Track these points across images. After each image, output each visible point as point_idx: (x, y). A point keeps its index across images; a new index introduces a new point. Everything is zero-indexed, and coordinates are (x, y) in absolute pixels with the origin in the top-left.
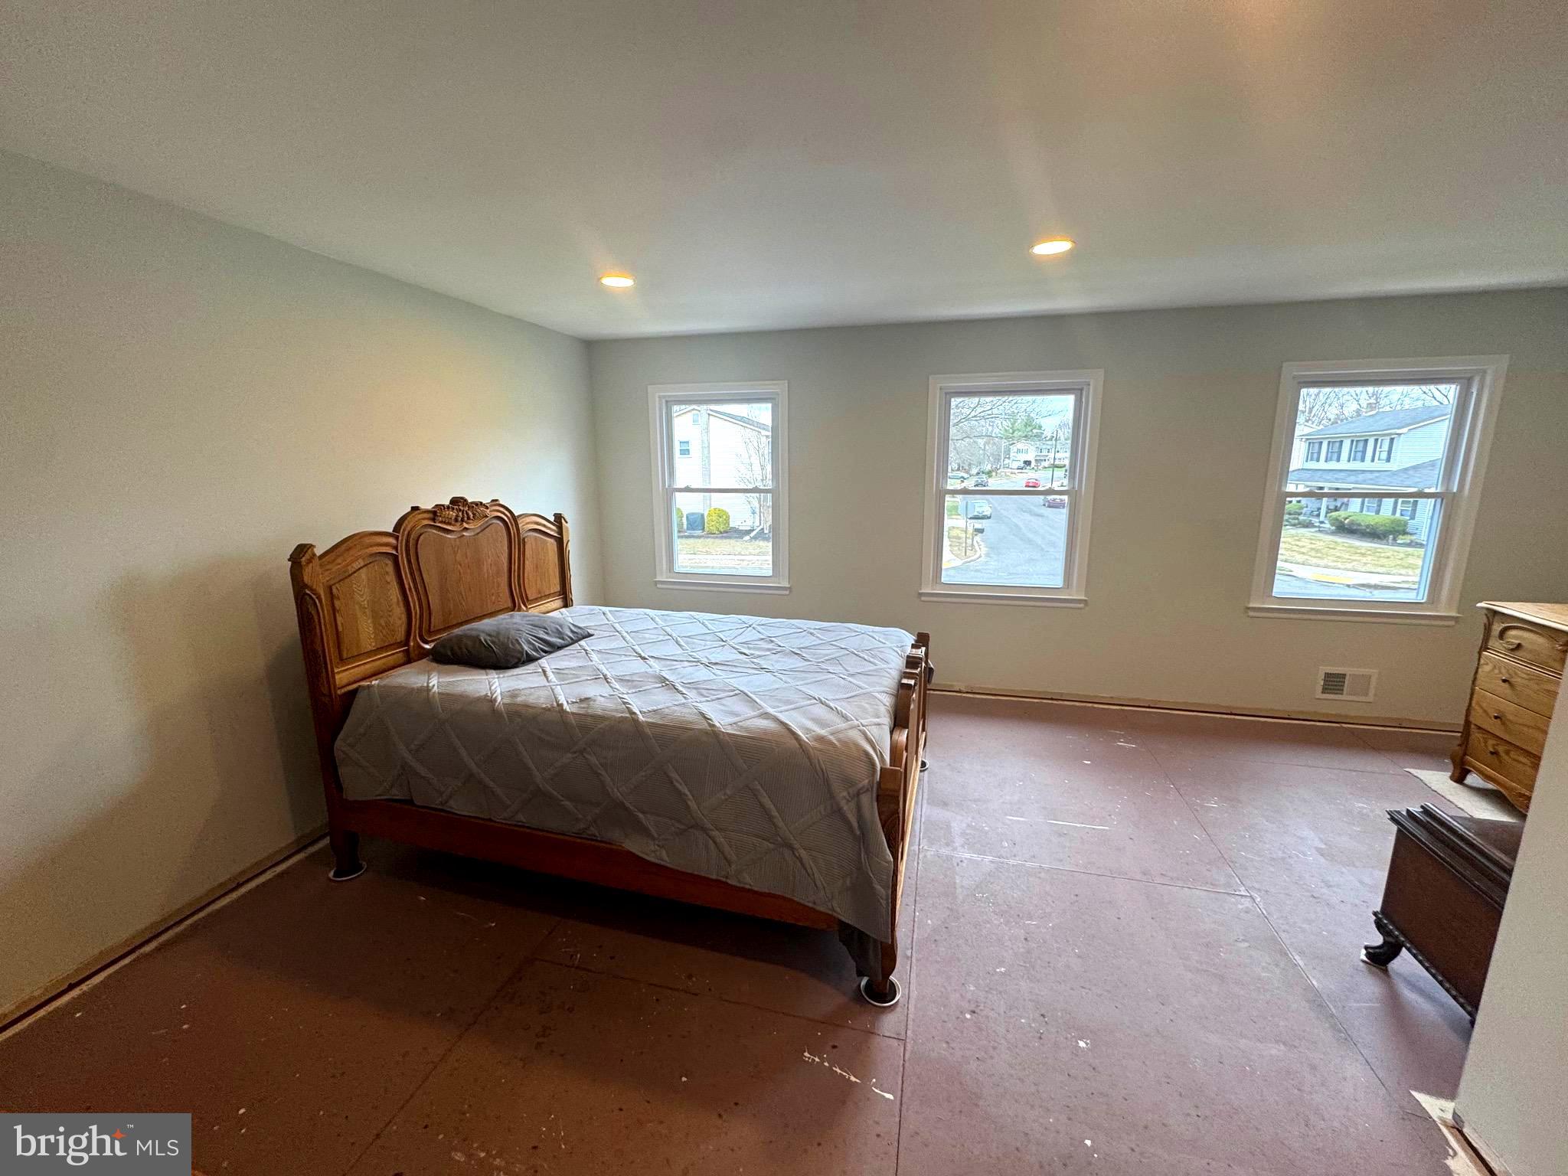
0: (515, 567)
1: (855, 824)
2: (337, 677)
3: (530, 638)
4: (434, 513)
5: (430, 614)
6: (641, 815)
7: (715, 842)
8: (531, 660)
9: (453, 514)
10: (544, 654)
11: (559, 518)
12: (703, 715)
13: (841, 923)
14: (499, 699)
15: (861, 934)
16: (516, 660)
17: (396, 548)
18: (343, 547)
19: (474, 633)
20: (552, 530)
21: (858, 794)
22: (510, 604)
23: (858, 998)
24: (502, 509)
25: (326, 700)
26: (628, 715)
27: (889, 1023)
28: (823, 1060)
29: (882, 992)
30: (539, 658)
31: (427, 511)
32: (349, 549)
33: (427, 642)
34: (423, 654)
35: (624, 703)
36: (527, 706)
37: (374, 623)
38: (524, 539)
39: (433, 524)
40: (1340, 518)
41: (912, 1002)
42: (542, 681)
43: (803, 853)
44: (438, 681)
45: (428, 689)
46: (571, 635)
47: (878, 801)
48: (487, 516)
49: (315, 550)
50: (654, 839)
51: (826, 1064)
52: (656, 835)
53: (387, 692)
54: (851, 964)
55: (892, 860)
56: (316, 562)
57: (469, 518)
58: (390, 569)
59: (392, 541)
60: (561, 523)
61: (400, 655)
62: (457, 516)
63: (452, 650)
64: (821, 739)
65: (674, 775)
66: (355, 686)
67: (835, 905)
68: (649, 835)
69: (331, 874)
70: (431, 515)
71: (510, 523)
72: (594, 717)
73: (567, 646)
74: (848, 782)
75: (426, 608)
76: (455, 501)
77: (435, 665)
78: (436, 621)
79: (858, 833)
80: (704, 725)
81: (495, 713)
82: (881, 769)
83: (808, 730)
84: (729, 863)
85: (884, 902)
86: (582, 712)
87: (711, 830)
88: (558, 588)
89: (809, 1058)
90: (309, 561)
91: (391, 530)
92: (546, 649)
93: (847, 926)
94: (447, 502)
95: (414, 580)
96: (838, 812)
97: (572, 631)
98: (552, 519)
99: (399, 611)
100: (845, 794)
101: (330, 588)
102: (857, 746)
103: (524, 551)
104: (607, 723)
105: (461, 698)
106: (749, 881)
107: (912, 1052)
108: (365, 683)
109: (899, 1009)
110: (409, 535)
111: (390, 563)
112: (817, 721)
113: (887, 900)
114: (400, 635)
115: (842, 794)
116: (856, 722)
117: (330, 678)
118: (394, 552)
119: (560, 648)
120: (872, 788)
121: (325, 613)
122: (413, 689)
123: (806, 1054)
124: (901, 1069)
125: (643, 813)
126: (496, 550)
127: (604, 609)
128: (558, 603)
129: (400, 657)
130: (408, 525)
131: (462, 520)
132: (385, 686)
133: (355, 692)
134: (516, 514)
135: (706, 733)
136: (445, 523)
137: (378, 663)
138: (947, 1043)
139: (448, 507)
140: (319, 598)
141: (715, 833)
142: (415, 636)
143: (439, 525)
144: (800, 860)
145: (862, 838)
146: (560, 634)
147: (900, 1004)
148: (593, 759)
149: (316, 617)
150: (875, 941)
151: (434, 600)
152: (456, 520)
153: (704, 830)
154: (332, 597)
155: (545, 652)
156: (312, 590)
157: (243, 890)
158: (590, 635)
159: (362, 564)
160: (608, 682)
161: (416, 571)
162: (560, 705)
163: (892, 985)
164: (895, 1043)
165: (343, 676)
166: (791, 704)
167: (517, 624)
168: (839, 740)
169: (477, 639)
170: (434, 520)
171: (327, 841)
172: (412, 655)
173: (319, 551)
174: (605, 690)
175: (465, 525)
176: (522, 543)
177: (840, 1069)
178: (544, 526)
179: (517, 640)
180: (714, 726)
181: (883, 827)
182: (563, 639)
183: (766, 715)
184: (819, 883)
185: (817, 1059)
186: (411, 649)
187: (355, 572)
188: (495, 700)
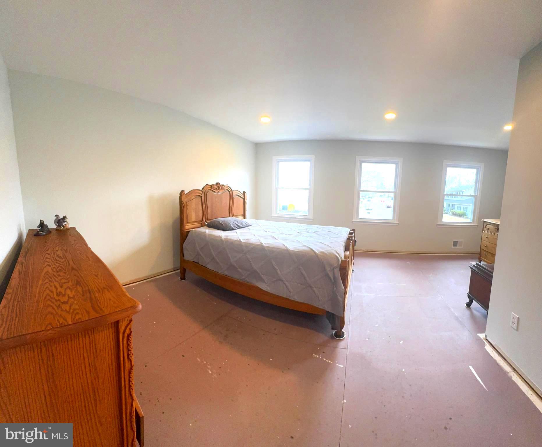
0: (231, 205)
1: (332, 278)
2: (186, 227)
3: (233, 223)
4: (211, 186)
5: (208, 215)
6: (262, 276)
7: (285, 285)
8: (233, 229)
9: (216, 187)
10: (237, 229)
11: (244, 192)
12: (284, 245)
13: (327, 312)
14: (223, 237)
15: (333, 314)
16: (229, 229)
17: (202, 194)
18: (190, 193)
19: (218, 220)
20: (242, 196)
21: (334, 269)
22: (229, 216)
23: (332, 337)
24: (229, 188)
25: (183, 232)
26: (260, 244)
27: (342, 344)
28: (319, 356)
29: (339, 335)
30: (235, 229)
31: (210, 186)
32: (192, 193)
33: (206, 222)
34: (205, 225)
35: (259, 241)
36: (230, 239)
37: (195, 214)
38: (234, 197)
39: (211, 189)
40: (453, 212)
41: (349, 337)
42: (235, 234)
43: (315, 289)
44: (208, 231)
45: (205, 232)
46: (245, 225)
47: (340, 270)
48: (224, 189)
49: (185, 192)
50: (266, 283)
51: (321, 358)
52: (266, 282)
53: (196, 232)
54: (330, 326)
55: (344, 288)
56: (185, 195)
57: (220, 189)
58: (200, 200)
59: (201, 192)
60: (245, 194)
61: (200, 224)
62: (217, 188)
63: (212, 224)
64: (322, 252)
65: (274, 263)
66: (189, 230)
67: (325, 306)
68: (264, 282)
69: (179, 278)
70: (211, 187)
71: (230, 192)
72: (250, 244)
73: (243, 228)
74: (331, 265)
75: (207, 213)
76: (217, 184)
77: (208, 228)
78: (209, 217)
79: (333, 281)
80: (284, 248)
81: (222, 240)
82: (341, 260)
83: (318, 250)
84: (290, 292)
85: (341, 303)
86: (247, 242)
87: (285, 281)
88: (242, 213)
89: (315, 356)
90: (183, 195)
91: (201, 189)
92: (238, 227)
93: (329, 312)
94: (215, 184)
95: (205, 204)
96: (327, 275)
97: (246, 224)
98: (242, 193)
99: (201, 212)
100: (329, 269)
101: (187, 203)
102: (334, 254)
103: (234, 200)
104: (253, 246)
105: (213, 235)
106: (296, 298)
107: (349, 352)
108: (191, 230)
109: (345, 340)
110: (205, 191)
111: (200, 198)
112: (321, 248)
113: (342, 302)
114: (201, 219)
115: (328, 269)
116: (333, 248)
117: (184, 227)
118: (201, 196)
119: (241, 228)
120: (338, 267)
121: (185, 209)
122: (202, 232)
123: (314, 355)
124: (346, 357)
125: (263, 275)
126: (226, 200)
127: (256, 220)
128: (243, 218)
129: (200, 225)
130: (205, 189)
131: (218, 189)
132: (196, 231)
133: (189, 231)
134: (233, 190)
135: (285, 250)
136: (214, 189)
137: (196, 225)
138: (361, 348)
139: (215, 185)
140: (184, 205)
141: (286, 282)
142: (204, 220)
143: (213, 190)
144: (314, 291)
145: (335, 283)
146: (242, 224)
147: (345, 338)
148: (249, 257)
149: (183, 210)
150: (338, 316)
151: (209, 211)
152: (217, 189)
153: (282, 281)
154: (187, 205)
155: (237, 228)
156: (183, 202)
157: (162, 276)
158: (251, 226)
159: (194, 198)
160: (255, 236)
161: (206, 202)
162: (240, 240)
163: (343, 333)
164: (344, 350)
165: (187, 227)
166: (312, 244)
167: (231, 220)
168: (328, 253)
169: (219, 222)
170: (211, 188)
171: (179, 271)
172: (203, 225)
173: (186, 193)
174: (254, 238)
175: (219, 191)
176: (233, 198)
177: (325, 359)
178: (240, 194)
179: (230, 223)
180: (287, 248)
181: (341, 279)
182: (243, 225)
183: (305, 246)
184: (320, 299)
185: (318, 356)
186: (203, 223)
187: (192, 199)
188: (222, 237)
